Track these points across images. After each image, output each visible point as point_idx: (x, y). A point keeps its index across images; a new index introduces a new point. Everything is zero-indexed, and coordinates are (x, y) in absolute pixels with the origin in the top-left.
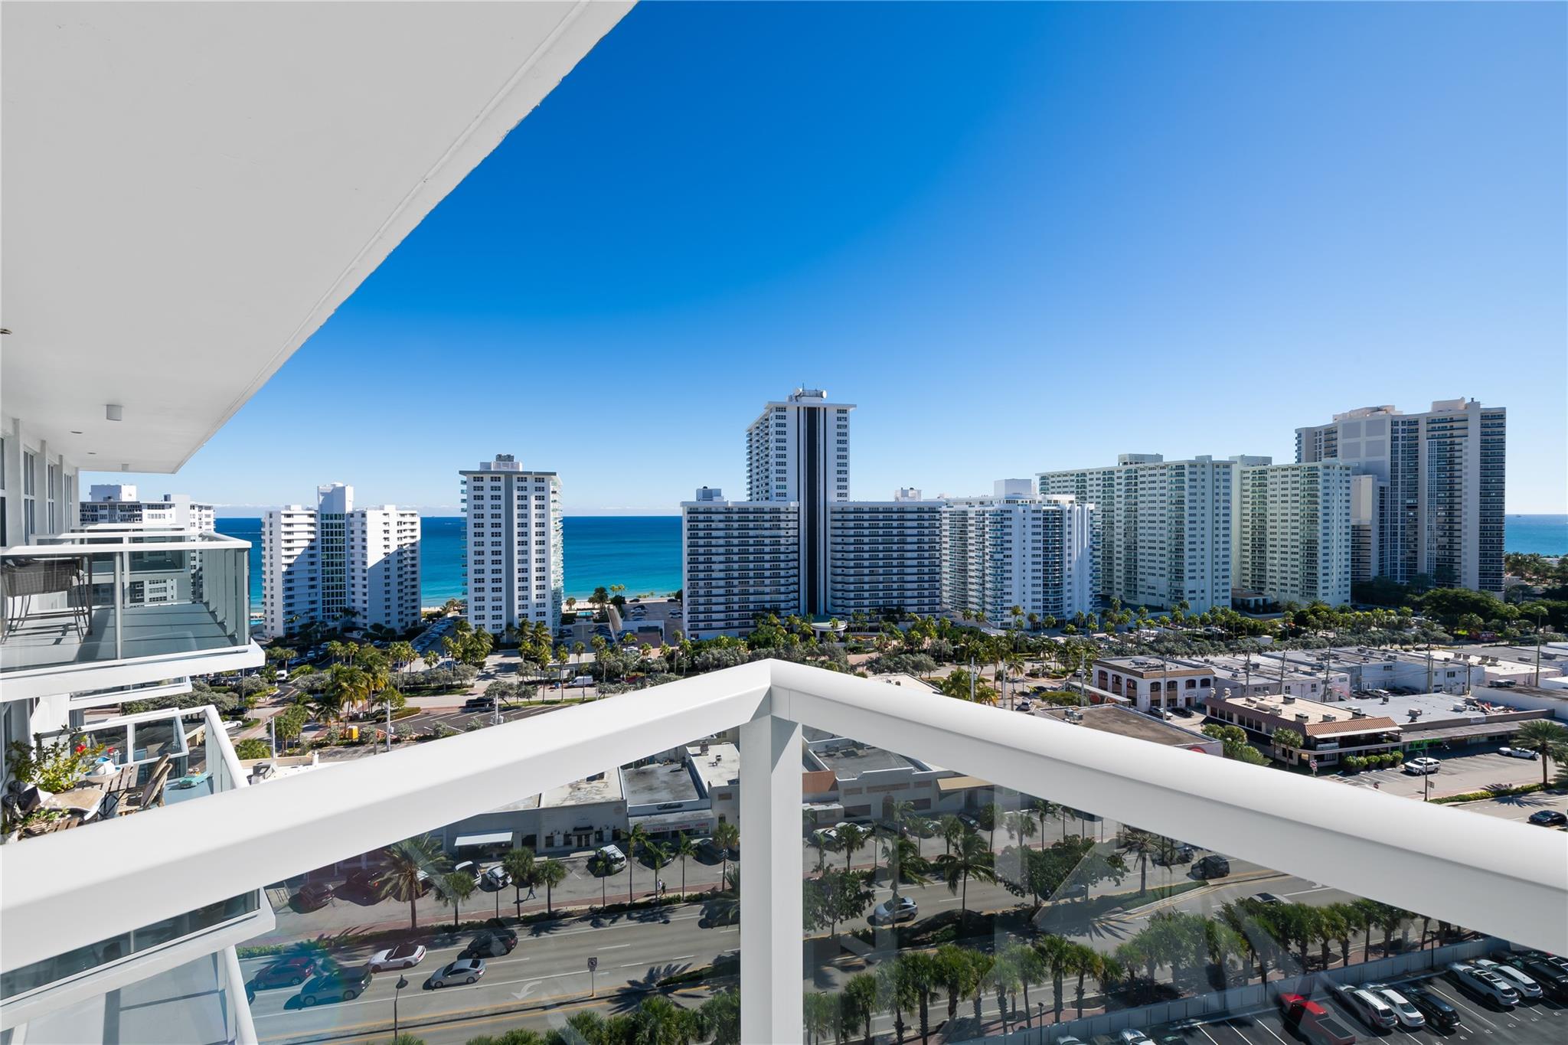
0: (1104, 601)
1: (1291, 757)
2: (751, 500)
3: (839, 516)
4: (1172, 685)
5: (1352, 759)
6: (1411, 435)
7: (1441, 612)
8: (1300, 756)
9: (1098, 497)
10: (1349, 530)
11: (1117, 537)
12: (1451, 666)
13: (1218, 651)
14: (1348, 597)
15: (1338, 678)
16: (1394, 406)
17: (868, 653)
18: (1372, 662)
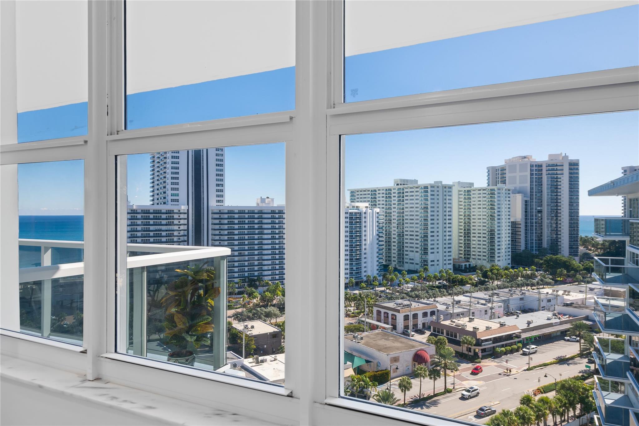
0: (384, 268)
1: (470, 351)
2: (153, 204)
3: (217, 216)
4: (415, 316)
5: (498, 350)
6: (540, 172)
7: (550, 268)
8: (475, 350)
9: (383, 204)
10: (510, 224)
11: (393, 229)
12: (549, 296)
13: (443, 295)
14: (510, 261)
15: (498, 307)
16: (531, 156)
17: (236, 308)
18: (515, 296)
